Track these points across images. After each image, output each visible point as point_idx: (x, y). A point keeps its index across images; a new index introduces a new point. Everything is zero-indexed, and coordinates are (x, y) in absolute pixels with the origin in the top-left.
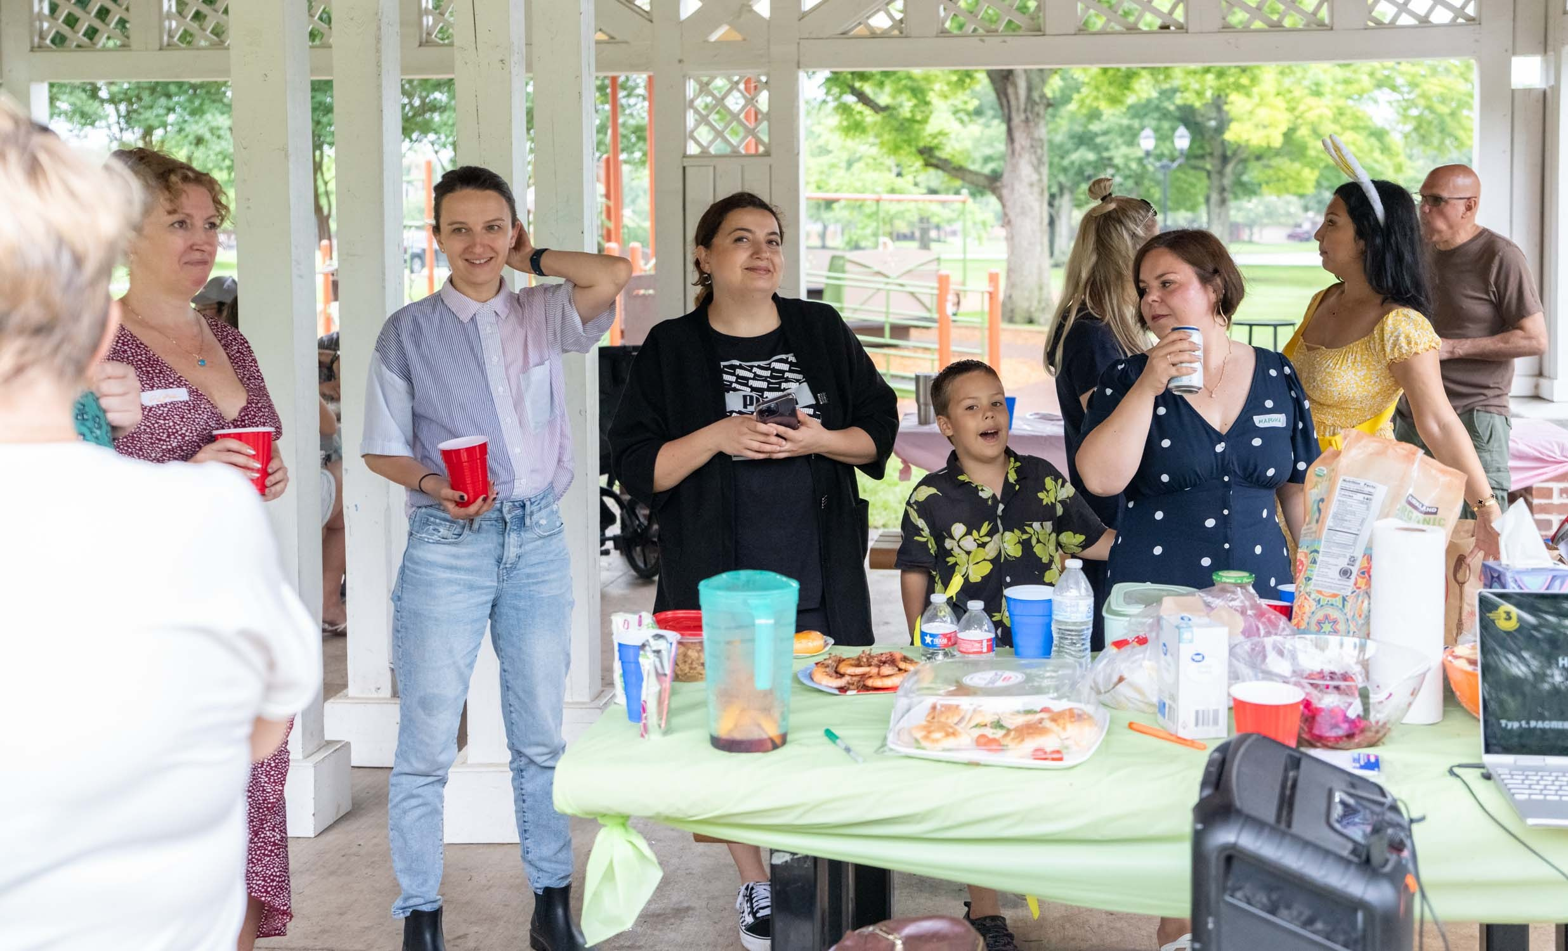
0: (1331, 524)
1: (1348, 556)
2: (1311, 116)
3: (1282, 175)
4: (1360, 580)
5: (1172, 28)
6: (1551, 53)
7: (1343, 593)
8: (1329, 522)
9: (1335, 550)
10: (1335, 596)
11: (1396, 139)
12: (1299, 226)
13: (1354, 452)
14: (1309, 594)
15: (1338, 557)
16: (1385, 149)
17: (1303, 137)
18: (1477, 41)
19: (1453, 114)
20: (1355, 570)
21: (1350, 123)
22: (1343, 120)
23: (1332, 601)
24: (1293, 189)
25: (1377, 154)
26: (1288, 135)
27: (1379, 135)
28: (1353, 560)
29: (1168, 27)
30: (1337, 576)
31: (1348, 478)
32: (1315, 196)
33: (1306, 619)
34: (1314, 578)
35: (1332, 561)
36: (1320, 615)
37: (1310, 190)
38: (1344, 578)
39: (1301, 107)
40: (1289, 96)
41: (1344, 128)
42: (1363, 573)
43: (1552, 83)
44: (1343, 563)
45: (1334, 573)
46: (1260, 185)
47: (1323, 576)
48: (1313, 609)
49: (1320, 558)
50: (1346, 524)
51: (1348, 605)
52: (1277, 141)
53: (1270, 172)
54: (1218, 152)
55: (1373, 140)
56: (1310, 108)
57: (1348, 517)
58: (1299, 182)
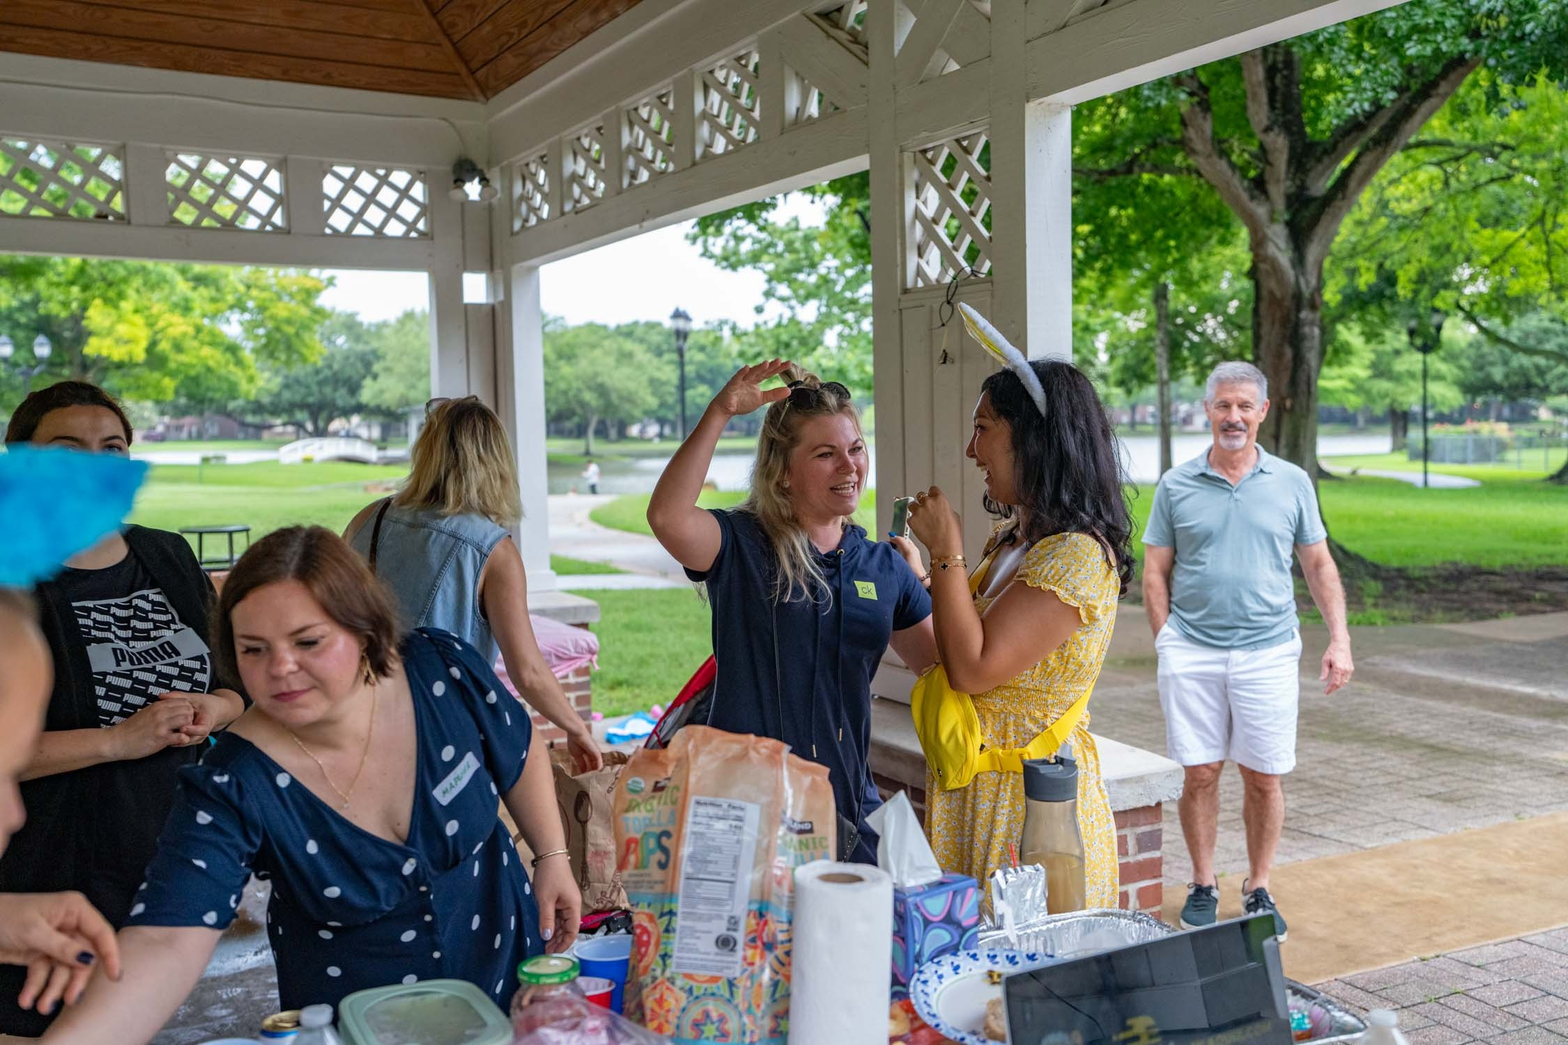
0: (690, 870)
1: (726, 916)
2: (174, 332)
3: (142, 383)
4: (750, 952)
5: (111, 218)
6: (498, 272)
7: (728, 974)
8: (686, 868)
9: (702, 909)
10: (714, 979)
11: (247, 355)
12: (154, 428)
13: (702, 759)
14: (672, 980)
15: (710, 919)
16: (239, 363)
17: (163, 351)
18: (430, 255)
19: (297, 334)
20: (740, 936)
21: (207, 339)
22: (201, 336)
23: (713, 987)
24: (154, 396)
25: (232, 367)
26: (151, 348)
27: (232, 349)
28: (733, 923)
29: (106, 217)
30: (714, 949)
31: (703, 799)
32: (172, 402)
33: (672, 1018)
34: (676, 954)
35: (700, 926)
36: (695, 1012)
37: (170, 396)
38: (725, 951)
39: (161, 324)
40: (147, 313)
41: (202, 343)
42: (753, 940)
43: (501, 297)
44: (720, 928)
45: (707, 944)
46: (120, 392)
47: (690, 951)
48: (683, 1003)
49: (678, 922)
50: (711, 868)
51: (739, 993)
52: (140, 355)
53: (131, 380)
54: (77, 361)
55: (228, 355)
56: (171, 325)
57: (713, 856)
58: (160, 390)
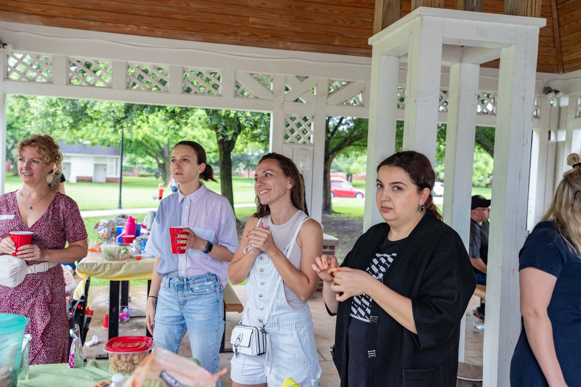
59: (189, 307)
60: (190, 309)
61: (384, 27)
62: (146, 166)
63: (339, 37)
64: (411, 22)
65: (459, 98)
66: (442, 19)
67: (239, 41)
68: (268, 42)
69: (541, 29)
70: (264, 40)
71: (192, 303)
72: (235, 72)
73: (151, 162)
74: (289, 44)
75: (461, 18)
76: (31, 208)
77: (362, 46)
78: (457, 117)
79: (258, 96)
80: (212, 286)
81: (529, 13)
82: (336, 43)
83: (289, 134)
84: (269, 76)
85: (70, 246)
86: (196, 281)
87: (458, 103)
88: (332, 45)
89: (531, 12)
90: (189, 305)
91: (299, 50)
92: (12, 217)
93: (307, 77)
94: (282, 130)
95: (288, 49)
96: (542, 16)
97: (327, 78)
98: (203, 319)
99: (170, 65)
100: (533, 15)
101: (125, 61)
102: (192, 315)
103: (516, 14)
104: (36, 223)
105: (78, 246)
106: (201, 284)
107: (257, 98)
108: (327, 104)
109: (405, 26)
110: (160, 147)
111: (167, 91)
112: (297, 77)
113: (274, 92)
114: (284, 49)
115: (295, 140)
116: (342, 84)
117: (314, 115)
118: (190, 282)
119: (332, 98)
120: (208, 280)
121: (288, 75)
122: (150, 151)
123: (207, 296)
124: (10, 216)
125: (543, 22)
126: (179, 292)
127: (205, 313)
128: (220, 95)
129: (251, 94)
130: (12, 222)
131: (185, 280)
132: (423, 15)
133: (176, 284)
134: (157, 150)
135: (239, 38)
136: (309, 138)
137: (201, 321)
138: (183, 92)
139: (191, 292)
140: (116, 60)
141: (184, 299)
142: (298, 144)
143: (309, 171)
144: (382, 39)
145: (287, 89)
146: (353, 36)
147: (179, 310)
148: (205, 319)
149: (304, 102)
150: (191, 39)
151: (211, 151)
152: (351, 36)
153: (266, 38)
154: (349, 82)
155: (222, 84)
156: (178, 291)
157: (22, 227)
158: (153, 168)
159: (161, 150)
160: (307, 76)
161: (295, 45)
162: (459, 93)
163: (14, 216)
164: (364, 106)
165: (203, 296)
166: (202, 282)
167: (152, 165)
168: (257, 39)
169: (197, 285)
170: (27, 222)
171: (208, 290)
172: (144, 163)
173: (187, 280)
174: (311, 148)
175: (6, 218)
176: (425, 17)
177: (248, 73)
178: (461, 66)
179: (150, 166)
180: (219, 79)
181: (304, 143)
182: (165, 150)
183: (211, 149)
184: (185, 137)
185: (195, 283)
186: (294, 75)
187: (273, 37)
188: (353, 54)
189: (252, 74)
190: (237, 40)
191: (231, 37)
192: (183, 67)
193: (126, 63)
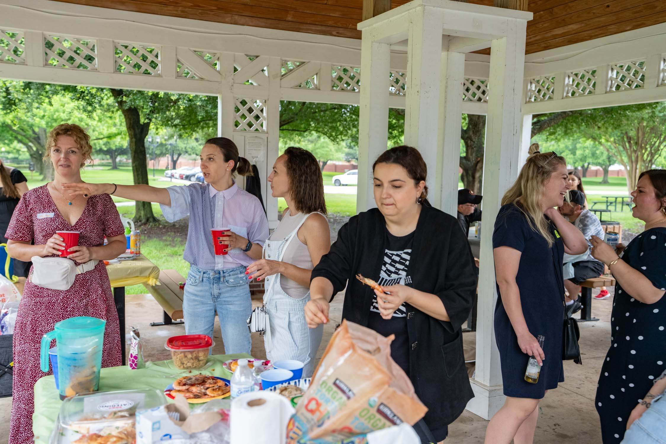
59: (224, 299)
60: (225, 301)
61: (376, 13)
62: (11, 156)
63: (292, 12)
64: (410, 11)
65: (446, 87)
66: (441, 9)
67: (179, 13)
68: (213, 14)
69: (528, 22)
70: (209, 12)
71: (227, 295)
72: (176, 48)
73: (18, 151)
74: (236, 17)
75: (459, 10)
76: (71, 204)
77: (317, 23)
78: (445, 107)
79: (204, 77)
80: (244, 278)
81: (518, 7)
82: (290, 18)
83: (239, 120)
84: (214, 54)
85: (110, 243)
86: (231, 273)
87: (446, 92)
88: (285, 21)
89: (520, 6)
90: (224, 297)
91: (247, 25)
92: (51, 215)
93: (257, 57)
94: (233, 116)
95: (236, 23)
96: (529, 10)
97: (280, 58)
98: (239, 310)
99: (97, 38)
100: (522, 9)
101: (41, 32)
102: (228, 306)
103: (507, 7)
104: (80, 220)
105: (119, 241)
106: (235, 276)
107: (202, 79)
108: (281, 87)
109: (403, 14)
110: (34, 132)
111: (95, 70)
112: (246, 55)
113: (221, 72)
114: (231, 24)
115: (247, 128)
116: (295, 65)
117: (266, 99)
118: (226, 275)
119: (285, 79)
120: (241, 273)
121: (236, 53)
122: (20, 137)
123: (241, 287)
124: (48, 214)
125: (530, 16)
126: (215, 285)
127: (240, 304)
128: (159, 76)
129: (195, 74)
130: (54, 221)
131: (222, 273)
132: (425, 6)
133: (212, 277)
134: (31, 136)
135: (180, 8)
136: (262, 125)
137: (237, 311)
138: (116, 71)
139: (227, 284)
140: (29, 30)
141: (219, 291)
142: (249, 131)
143: (263, 161)
144: (374, 25)
145: (235, 70)
146: (308, 12)
147: (212, 303)
148: (242, 309)
149: (255, 84)
150: (121, 7)
151: (102, 136)
152: (305, 11)
153: (211, 10)
154: (303, 63)
155: (161, 62)
156: (213, 284)
157: (65, 225)
158: (20, 158)
159: (36, 136)
160: (257, 55)
161: (243, 20)
162: (447, 83)
163: (53, 213)
164: (319, 90)
165: (237, 288)
166: (236, 274)
167: (19, 155)
168: (200, 11)
169: (232, 277)
170: (69, 219)
171: (241, 282)
172: (9, 152)
173: (224, 273)
174: (264, 136)
175: (46, 217)
176: (426, 7)
177: (190, 50)
178: (448, 55)
179: (17, 156)
180: (157, 56)
181: (257, 130)
182: (41, 136)
183: (101, 133)
184: (69, 119)
185: (230, 275)
186: (243, 54)
187: (219, 9)
188: (307, 31)
189: (195, 51)
190: (177, 11)
191: (170, 8)
192: (113, 42)
193: (43, 34)
